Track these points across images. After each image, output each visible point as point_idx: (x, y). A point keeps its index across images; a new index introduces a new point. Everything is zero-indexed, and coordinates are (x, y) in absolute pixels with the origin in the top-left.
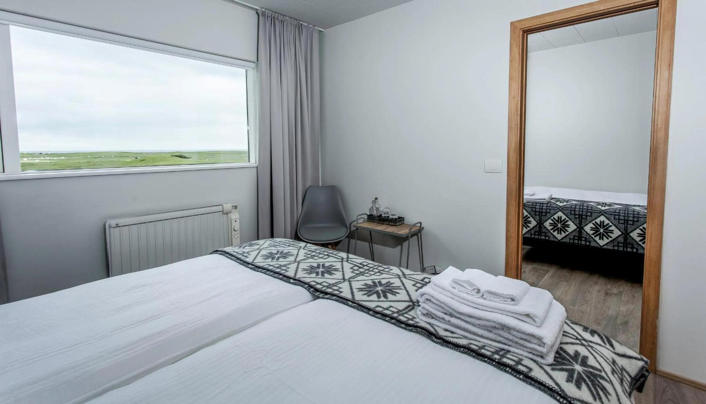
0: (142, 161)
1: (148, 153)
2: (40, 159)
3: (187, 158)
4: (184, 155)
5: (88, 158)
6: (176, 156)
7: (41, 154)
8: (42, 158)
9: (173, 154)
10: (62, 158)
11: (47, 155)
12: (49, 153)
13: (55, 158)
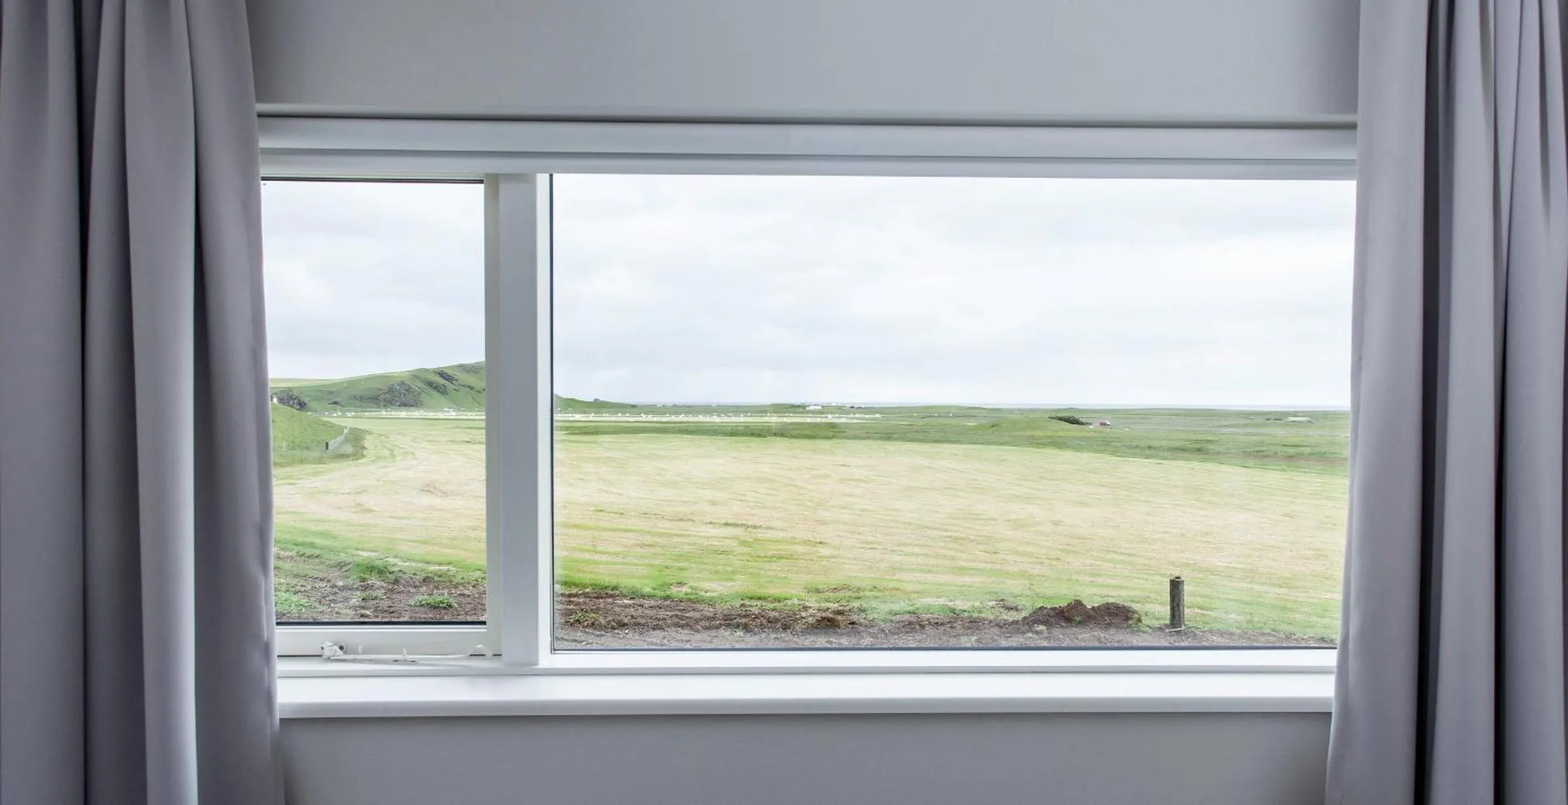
0: (993, 427)
1: (1011, 411)
2: (849, 416)
3: (1082, 424)
4: (1077, 416)
5: (913, 417)
6: (1060, 419)
7: (852, 407)
8: (852, 416)
9: (1053, 415)
10: (878, 416)
11: (860, 409)
12: (863, 406)
13: (867, 416)
